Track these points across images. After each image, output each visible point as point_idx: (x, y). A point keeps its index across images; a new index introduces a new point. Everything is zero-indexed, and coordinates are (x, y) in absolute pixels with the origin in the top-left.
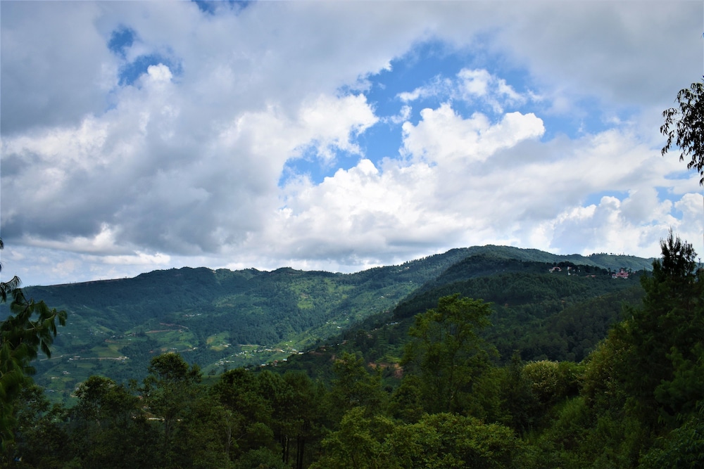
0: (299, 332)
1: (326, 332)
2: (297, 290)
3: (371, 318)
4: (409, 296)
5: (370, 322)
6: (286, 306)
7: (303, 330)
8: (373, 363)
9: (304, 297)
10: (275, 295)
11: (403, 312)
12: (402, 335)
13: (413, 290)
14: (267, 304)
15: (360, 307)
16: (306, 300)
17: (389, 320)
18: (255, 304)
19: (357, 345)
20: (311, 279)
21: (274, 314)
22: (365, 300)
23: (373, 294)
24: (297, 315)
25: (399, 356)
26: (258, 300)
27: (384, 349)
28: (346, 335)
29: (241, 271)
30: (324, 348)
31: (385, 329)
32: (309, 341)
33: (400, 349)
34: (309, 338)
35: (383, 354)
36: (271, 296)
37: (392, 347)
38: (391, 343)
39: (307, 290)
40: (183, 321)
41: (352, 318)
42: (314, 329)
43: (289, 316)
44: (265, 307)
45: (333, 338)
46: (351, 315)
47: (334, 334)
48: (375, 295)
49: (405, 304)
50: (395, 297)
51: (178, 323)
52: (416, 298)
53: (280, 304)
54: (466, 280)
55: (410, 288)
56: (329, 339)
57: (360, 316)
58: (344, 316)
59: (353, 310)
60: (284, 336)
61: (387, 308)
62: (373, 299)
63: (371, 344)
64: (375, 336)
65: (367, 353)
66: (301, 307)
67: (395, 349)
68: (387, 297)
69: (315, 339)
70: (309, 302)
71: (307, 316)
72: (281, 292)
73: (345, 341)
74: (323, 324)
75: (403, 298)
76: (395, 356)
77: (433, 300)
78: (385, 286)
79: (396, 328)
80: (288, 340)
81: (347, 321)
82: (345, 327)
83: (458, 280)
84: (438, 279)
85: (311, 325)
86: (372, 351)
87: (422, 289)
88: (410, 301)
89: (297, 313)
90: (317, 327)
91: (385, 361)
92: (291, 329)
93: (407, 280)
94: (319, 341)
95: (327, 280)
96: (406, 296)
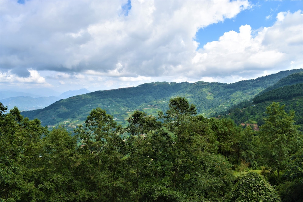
0: (207, 109)
1: (219, 110)
2: (206, 91)
3: (241, 103)
4: (260, 93)
5: (240, 105)
6: (201, 98)
7: (209, 109)
8: (243, 123)
9: (209, 94)
10: (196, 93)
11: (257, 100)
12: (257, 111)
13: (261, 91)
14: (193, 97)
15: (236, 99)
16: (210, 95)
17: (251, 104)
18: (187, 97)
19: (235, 115)
20: (212, 86)
21: (196, 102)
22: (238, 95)
23: (242, 93)
24: (206, 102)
25: (256, 121)
26: (189, 95)
27: (249, 117)
28: (229, 111)
29: (181, 83)
30: (220, 116)
31: (249, 108)
32: (212, 113)
33: (256, 117)
34: (212, 112)
35: (248, 120)
36: (195, 94)
37: (252, 116)
38: (252, 114)
39: (210, 91)
40: (157, 104)
41: (231, 104)
42: (214, 108)
43: (202, 103)
44: (192, 98)
45: (223, 112)
46: (231, 102)
47: (223, 111)
48: (243, 93)
49: (259, 97)
50: (252, 94)
51: (155, 105)
52: (263, 94)
53: (198, 97)
54: (290, 85)
55: (260, 90)
56: (221, 113)
57: (236, 102)
58: (228, 102)
59: (232, 100)
60: (200, 111)
61: (249, 99)
62: (241, 95)
63: (242, 115)
64: (244, 111)
65: (240, 119)
66: (208, 98)
67: (254, 117)
68: (249, 94)
69: (215, 113)
70: (212, 96)
71: (211, 102)
72: (199, 92)
73: (229, 113)
74: (218, 106)
75: (256, 94)
76: (254, 121)
77: (273, 95)
78: (247, 89)
79: (254, 108)
80: (202, 113)
81: (229, 105)
82: (228, 108)
83: (286, 86)
84: (274, 86)
85: (213, 106)
86: (243, 118)
87: (266, 90)
88: (262, 95)
89: (206, 101)
90: (216, 108)
91: (249, 122)
92: (204, 108)
93: (258, 86)
94: (216, 113)
95: (219, 86)
96: (258, 94)
